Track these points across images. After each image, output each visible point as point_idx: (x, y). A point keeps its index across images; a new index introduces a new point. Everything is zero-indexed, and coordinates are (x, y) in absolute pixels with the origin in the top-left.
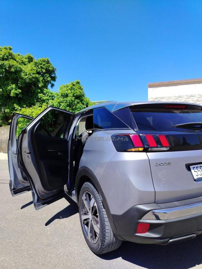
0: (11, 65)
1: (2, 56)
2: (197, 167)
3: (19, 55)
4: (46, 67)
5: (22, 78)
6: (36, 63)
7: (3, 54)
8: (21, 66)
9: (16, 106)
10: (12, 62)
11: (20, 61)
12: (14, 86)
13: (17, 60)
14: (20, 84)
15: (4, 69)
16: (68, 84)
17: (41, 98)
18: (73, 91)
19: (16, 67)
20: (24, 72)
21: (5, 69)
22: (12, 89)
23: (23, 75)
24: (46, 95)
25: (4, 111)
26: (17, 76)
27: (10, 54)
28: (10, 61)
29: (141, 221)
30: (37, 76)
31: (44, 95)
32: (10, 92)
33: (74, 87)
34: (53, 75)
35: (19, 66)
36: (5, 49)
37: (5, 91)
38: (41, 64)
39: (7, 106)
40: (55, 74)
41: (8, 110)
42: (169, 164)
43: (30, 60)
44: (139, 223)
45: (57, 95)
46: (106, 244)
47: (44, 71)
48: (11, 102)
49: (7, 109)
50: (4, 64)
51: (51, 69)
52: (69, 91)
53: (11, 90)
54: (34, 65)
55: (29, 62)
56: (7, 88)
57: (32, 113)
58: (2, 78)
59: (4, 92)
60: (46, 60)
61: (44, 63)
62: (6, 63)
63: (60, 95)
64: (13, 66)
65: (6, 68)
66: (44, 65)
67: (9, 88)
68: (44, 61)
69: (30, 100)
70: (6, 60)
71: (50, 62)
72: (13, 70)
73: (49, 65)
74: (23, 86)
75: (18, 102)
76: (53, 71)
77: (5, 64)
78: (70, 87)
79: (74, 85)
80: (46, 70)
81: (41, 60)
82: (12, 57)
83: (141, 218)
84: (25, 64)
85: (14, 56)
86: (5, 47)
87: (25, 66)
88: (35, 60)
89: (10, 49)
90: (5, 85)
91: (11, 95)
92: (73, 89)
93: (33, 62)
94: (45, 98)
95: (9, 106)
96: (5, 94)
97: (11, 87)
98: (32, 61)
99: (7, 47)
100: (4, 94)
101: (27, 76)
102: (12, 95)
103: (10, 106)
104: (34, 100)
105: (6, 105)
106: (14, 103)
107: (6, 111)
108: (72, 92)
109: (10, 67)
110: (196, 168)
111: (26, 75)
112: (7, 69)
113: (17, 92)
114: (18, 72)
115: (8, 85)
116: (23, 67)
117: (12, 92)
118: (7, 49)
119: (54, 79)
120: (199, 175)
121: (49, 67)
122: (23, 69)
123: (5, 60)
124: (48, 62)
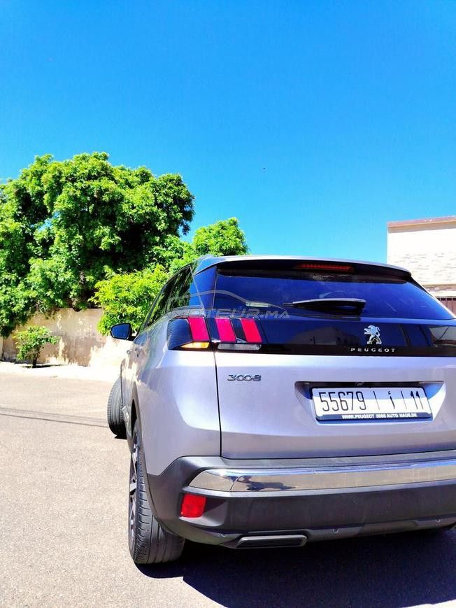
0: (102, 188)
1: (87, 171)
2: (329, 393)
3: (122, 169)
4: (175, 192)
5: (123, 215)
6: (154, 185)
7: (90, 167)
8: (123, 191)
9: (107, 269)
10: (105, 183)
11: (121, 180)
12: (107, 230)
13: (117, 178)
14: (118, 226)
15: (89, 196)
16: (212, 226)
17: (158, 254)
18: (220, 239)
19: (113, 193)
20: (128, 202)
21: (92, 196)
22: (104, 235)
23: (125, 207)
24: (169, 248)
25: (85, 279)
26: (114, 209)
27: (104, 168)
28: (102, 181)
29: (188, 489)
30: (155, 209)
31: (165, 249)
32: (100, 242)
33: (224, 231)
34: (187, 209)
35: (119, 190)
36: (95, 159)
37: (89, 240)
38: (164, 187)
39: (91, 270)
40: (192, 207)
41: (92, 277)
42: (258, 378)
43: (145, 177)
44: (184, 494)
45: (188, 248)
46: (142, 538)
47: (170, 200)
48: (100, 263)
49: (89, 275)
50: (89, 186)
51: (183, 196)
52: (213, 241)
53: (101, 238)
54: (152, 189)
55: (142, 182)
56: (93, 234)
57: (133, 283)
58: (86, 214)
59: (87, 241)
60: (175, 178)
61: (171, 185)
62: (94, 184)
63: (194, 248)
64: (107, 190)
65: (93, 194)
66: (170, 188)
67: (98, 233)
68: (171, 180)
69: (136, 258)
70: (95, 178)
71: (184, 182)
72: (106, 198)
73: (180, 188)
74: (124, 230)
75: (113, 262)
76: (188, 201)
77: (92, 187)
78: (214, 232)
79: (223, 228)
80: (174, 198)
81: (166, 179)
82: (106, 172)
83: (187, 483)
84: (131, 187)
85: (112, 172)
86: (96, 153)
87: (132, 191)
88: (154, 179)
89: (105, 158)
90: (91, 227)
91: (100, 247)
92: (222, 236)
93: (150, 182)
94: (166, 254)
95: (94, 268)
96: (90, 246)
97: (102, 231)
98: (148, 181)
99: (100, 154)
100: (88, 245)
101: (135, 211)
102: (103, 247)
103: (97, 271)
104: (144, 259)
105: (88, 268)
106: (104, 264)
107: (87, 280)
108: (217, 243)
109: (101, 193)
110: (327, 394)
111: (133, 208)
112: (95, 196)
113: (112, 242)
114: (116, 201)
115: (95, 227)
116: (127, 193)
117: (103, 240)
118: (99, 159)
119: (188, 216)
120: (331, 409)
121: (179, 193)
122: (127, 196)
123: (93, 179)
124: (179, 183)
